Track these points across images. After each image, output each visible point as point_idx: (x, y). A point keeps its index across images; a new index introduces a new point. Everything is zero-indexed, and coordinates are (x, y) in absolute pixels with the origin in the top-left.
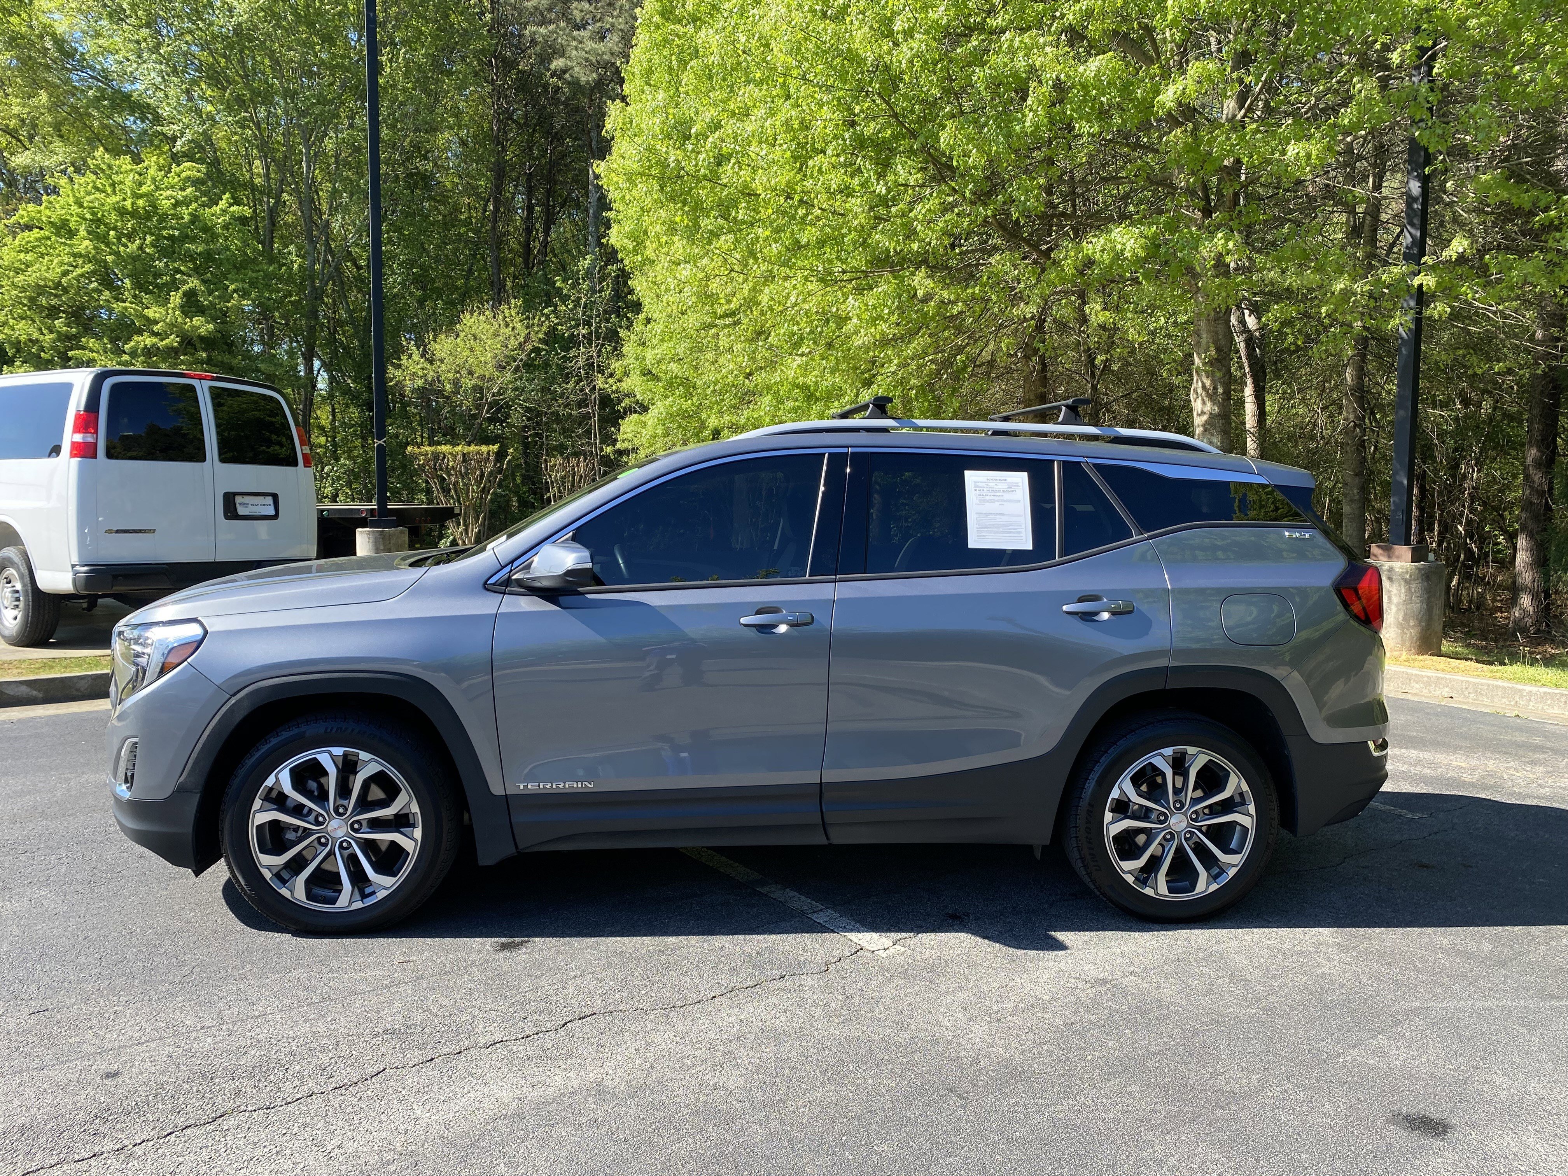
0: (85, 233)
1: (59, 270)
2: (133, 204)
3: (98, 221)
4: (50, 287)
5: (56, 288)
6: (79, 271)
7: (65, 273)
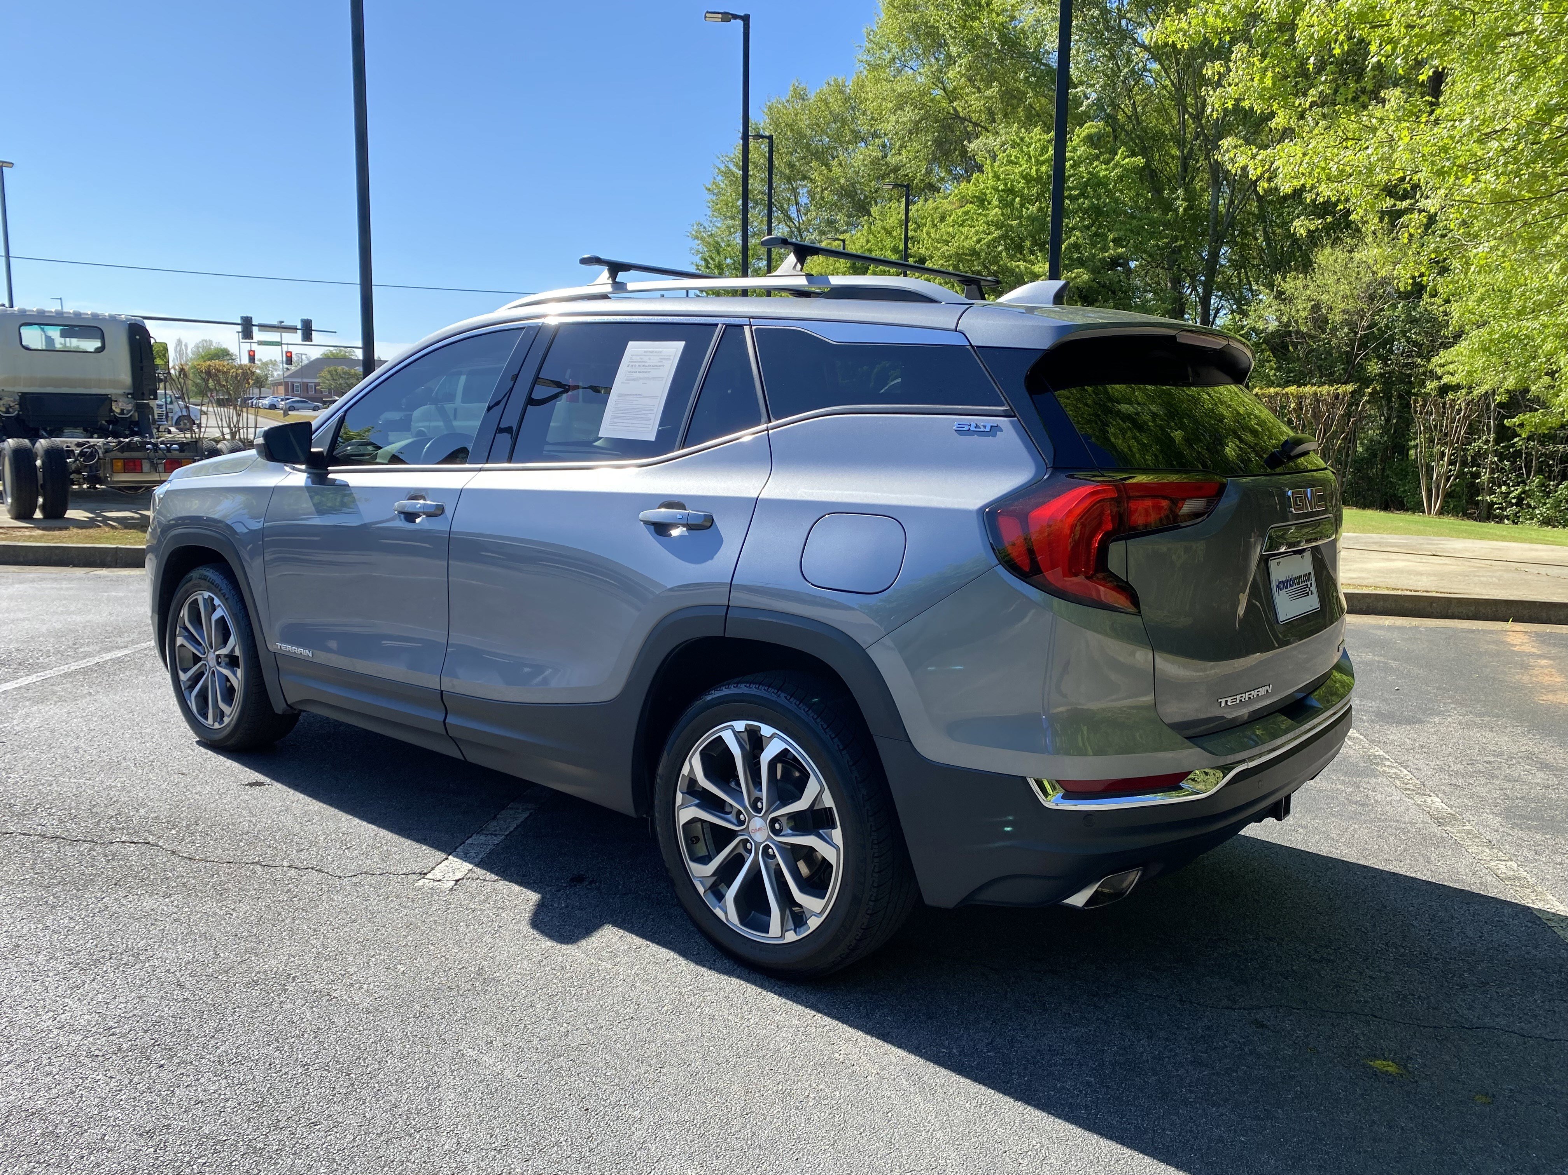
0: (997, 203)
1: (975, 239)
2: (1037, 171)
3: (1011, 191)
4: (966, 255)
5: (971, 255)
6: (990, 237)
7: (979, 241)
